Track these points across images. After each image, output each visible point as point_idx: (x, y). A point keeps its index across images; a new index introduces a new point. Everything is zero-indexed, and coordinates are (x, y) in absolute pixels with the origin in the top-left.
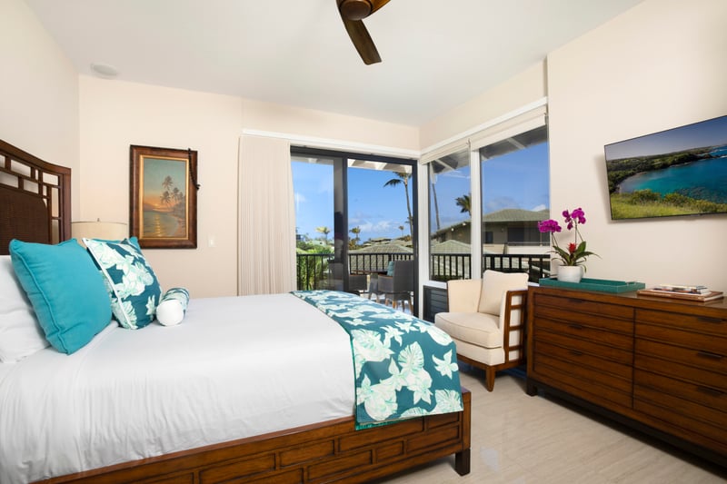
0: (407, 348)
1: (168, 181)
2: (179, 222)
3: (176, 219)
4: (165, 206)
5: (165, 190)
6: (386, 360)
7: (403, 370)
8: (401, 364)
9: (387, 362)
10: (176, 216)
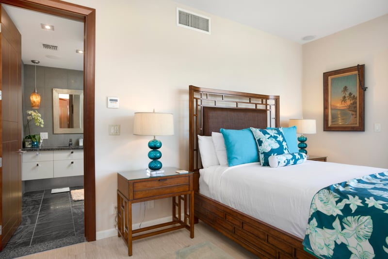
0: (357, 217)
1: (345, 89)
2: (353, 114)
3: (351, 112)
4: (344, 105)
5: (343, 95)
6: (332, 216)
7: (344, 231)
8: (345, 226)
9: (332, 218)
10: (350, 111)
